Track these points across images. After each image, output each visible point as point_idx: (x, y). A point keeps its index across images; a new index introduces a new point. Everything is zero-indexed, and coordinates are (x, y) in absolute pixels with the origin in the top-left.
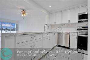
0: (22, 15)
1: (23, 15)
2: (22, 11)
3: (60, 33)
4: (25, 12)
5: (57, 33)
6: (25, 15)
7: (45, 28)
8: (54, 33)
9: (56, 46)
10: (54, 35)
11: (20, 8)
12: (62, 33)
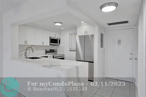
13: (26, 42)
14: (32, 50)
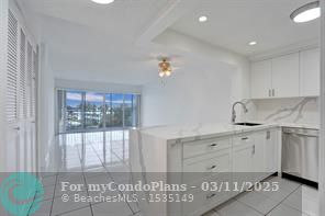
0: (161, 74)
1: (165, 75)
2: (161, 65)
3: (293, 131)
4: (168, 65)
5: (280, 132)
6: (168, 73)
7: (234, 112)
8: (268, 133)
9: (276, 174)
10: (268, 137)
11: (156, 55)
12: (301, 132)
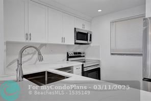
13: (28, 36)
14: (40, 54)
